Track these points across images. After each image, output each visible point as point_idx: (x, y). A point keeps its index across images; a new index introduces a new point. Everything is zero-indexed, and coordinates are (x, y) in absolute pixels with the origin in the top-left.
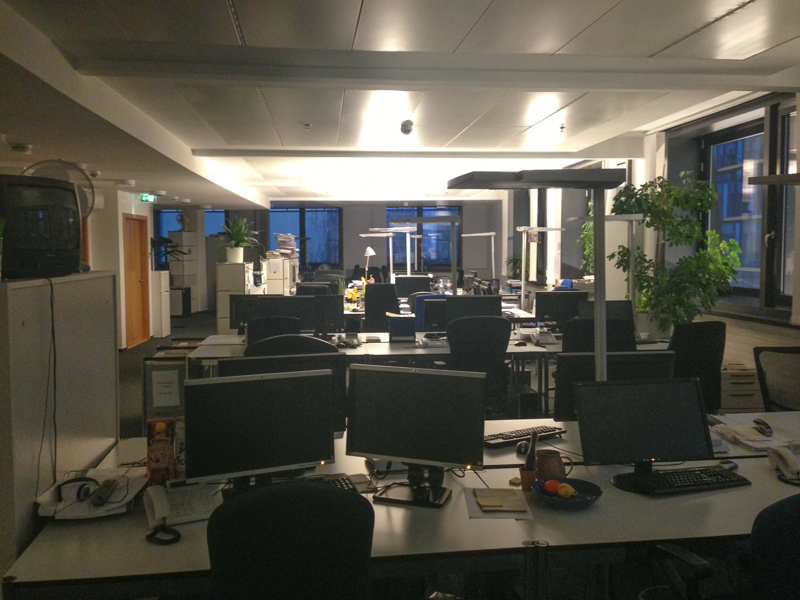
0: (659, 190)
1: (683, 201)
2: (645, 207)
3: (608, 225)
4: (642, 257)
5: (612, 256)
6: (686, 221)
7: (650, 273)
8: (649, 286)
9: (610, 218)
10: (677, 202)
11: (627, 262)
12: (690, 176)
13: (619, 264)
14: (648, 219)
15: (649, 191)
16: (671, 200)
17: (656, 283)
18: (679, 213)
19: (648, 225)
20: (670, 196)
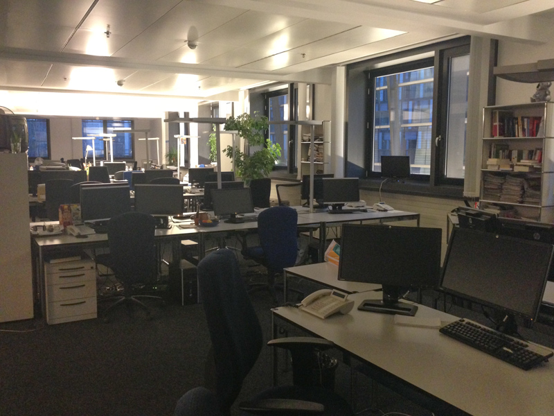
0: (245, 119)
1: (256, 125)
2: (239, 127)
3: (221, 135)
4: (238, 151)
5: (225, 151)
6: (257, 134)
7: (242, 159)
8: (241, 165)
9: (223, 132)
10: (253, 125)
11: (231, 153)
12: (259, 113)
13: (228, 154)
14: (241, 133)
15: (241, 120)
16: (250, 124)
17: (245, 163)
18: (254, 131)
19: (241, 136)
20: (250, 122)
